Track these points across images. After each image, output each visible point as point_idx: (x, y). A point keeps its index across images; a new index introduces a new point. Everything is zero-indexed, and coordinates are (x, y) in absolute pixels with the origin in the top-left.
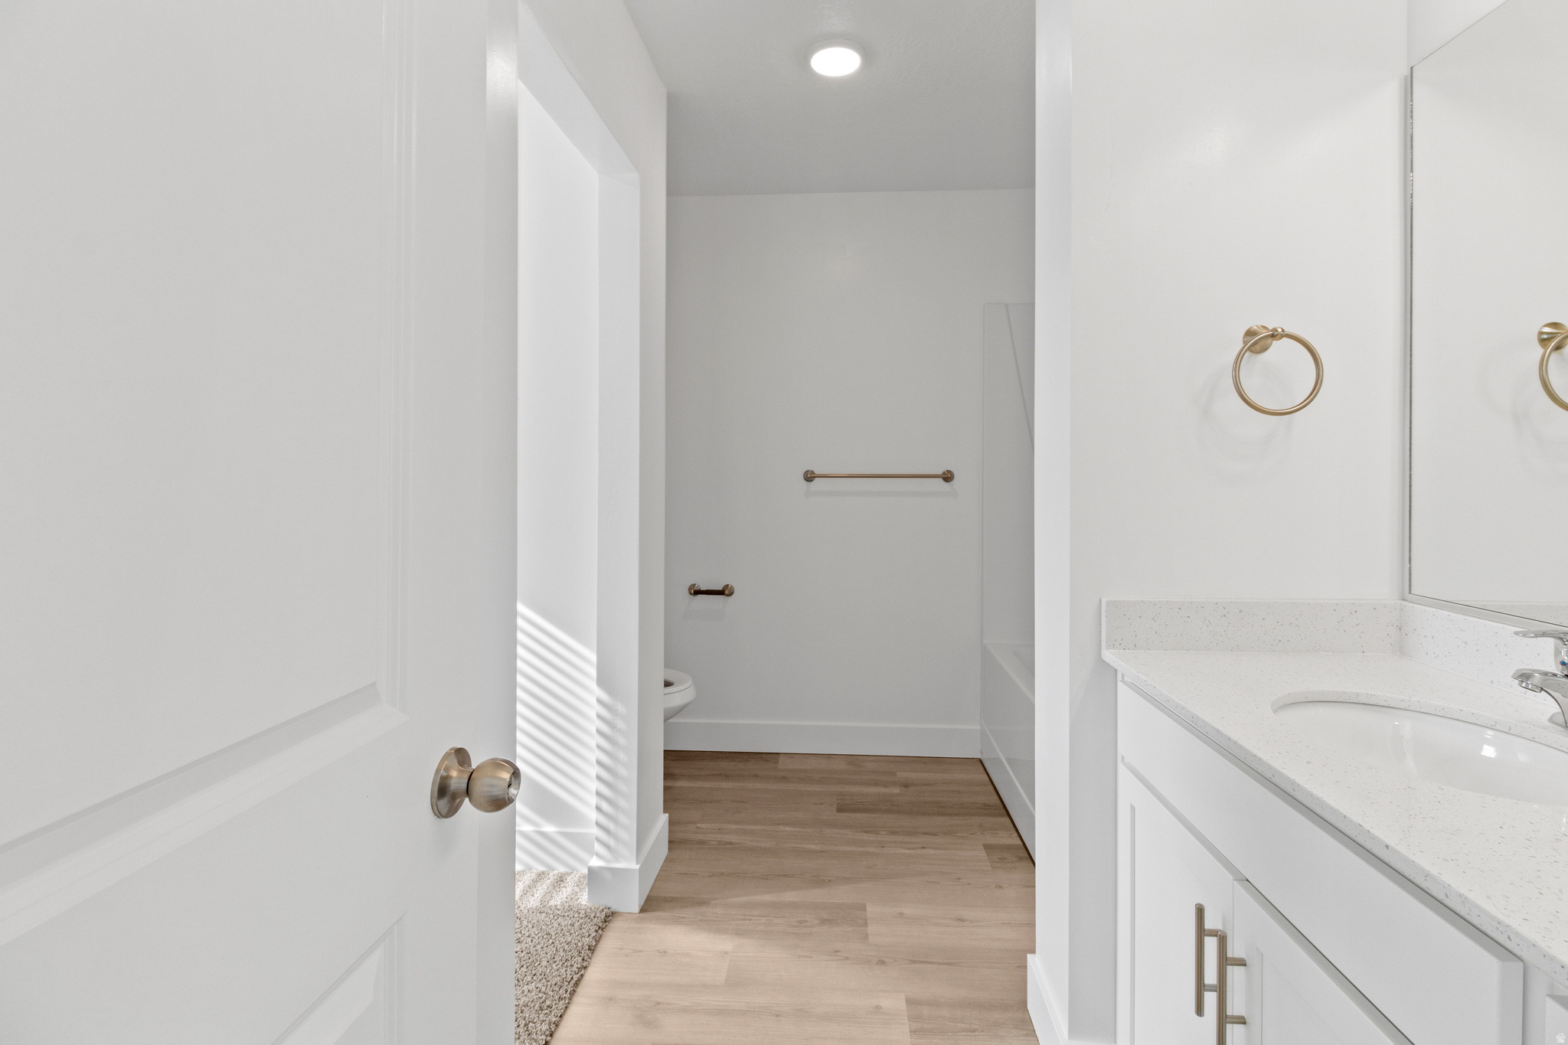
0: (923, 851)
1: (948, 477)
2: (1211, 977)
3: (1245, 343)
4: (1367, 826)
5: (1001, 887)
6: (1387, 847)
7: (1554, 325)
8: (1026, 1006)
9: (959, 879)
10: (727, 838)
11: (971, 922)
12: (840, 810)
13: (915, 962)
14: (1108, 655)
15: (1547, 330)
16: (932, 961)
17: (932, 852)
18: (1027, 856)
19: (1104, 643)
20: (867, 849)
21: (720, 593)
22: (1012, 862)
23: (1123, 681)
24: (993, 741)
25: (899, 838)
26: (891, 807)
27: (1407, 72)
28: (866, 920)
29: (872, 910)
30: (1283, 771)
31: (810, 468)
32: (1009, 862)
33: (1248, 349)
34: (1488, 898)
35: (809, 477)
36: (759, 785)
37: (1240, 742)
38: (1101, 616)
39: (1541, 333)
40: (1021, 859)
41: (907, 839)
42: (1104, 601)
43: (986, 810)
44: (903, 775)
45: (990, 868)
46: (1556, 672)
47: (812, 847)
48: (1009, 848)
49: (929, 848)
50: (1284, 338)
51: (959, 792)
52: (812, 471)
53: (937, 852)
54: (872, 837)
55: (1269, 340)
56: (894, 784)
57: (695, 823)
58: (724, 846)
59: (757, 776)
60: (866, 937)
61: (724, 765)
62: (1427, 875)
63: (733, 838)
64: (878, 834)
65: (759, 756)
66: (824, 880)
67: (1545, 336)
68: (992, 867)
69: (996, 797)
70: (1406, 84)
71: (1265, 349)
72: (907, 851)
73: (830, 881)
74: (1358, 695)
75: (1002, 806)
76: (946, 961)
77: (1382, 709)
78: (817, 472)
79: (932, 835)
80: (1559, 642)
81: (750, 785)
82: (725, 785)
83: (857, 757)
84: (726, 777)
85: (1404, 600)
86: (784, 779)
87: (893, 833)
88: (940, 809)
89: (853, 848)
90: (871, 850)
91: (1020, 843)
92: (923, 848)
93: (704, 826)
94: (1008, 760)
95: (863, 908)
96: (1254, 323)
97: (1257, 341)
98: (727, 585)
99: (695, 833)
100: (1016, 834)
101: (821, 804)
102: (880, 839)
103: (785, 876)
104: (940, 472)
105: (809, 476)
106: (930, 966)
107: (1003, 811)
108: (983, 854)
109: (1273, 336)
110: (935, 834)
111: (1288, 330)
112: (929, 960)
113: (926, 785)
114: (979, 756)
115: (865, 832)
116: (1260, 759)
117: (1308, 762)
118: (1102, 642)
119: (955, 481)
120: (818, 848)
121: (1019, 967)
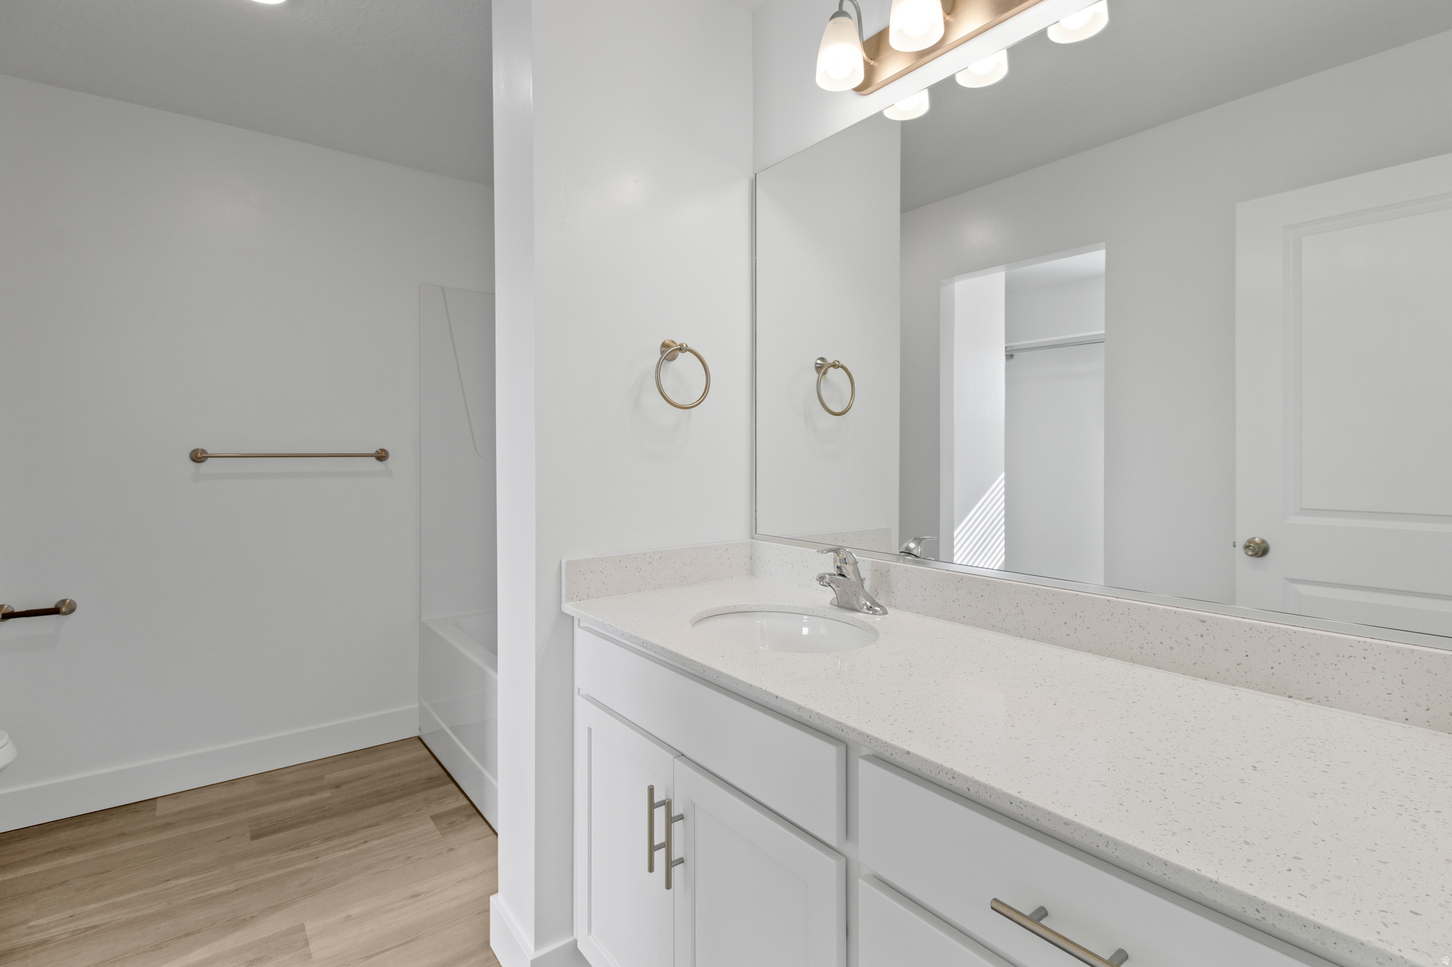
0: (366, 846)
1: (381, 456)
2: (660, 838)
3: (662, 353)
4: (764, 688)
5: (452, 849)
6: (777, 697)
7: (822, 359)
8: (489, 945)
9: (409, 858)
10: (85, 923)
11: (427, 893)
12: (255, 837)
13: (370, 957)
14: (568, 608)
15: (819, 362)
16: (389, 947)
17: (375, 843)
18: (475, 812)
19: (564, 598)
20: (297, 867)
21: (55, 611)
22: (462, 823)
23: (579, 626)
24: (435, 715)
25: (336, 842)
26: (322, 813)
27: (753, 176)
28: (307, 940)
29: (310, 927)
30: (710, 666)
31: (199, 446)
32: (457, 824)
33: (665, 358)
34: (830, 711)
35: (198, 457)
36: (128, 845)
37: (679, 653)
38: (561, 575)
39: (816, 363)
40: (469, 817)
41: (345, 840)
42: (564, 561)
43: (430, 783)
44: (331, 777)
45: (440, 836)
46: (836, 573)
47: (222, 889)
48: (457, 811)
49: (372, 840)
50: (687, 352)
51: (399, 775)
52: (202, 450)
53: (383, 840)
54: (302, 852)
55: (678, 351)
56: (323, 788)
57: (26, 922)
58: (82, 934)
59: (123, 834)
60: (309, 956)
61: (64, 836)
62: (800, 708)
63: (96, 920)
64: (309, 847)
65: (124, 809)
66: (245, 920)
67: (818, 365)
68: (442, 834)
69: (439, 768)
70: (752, 183)
71: (674, 359)
72: (347, 852)
73: (253, 917)
74: (736, 606)
75: (446, 775)
76: (404, 941)
77: (747, 613)
78: (210, 451)
79: (375, 826)
80: (836, 554)
81: (115, 848)
82: (71, 860)
83: (271, 773)
84: (72, 849)
85: (752, 538)
86: (168, 826)
87: (327, 839)
88: (381, 797)
89: (279, 872)
90: (302, 866)
91: (467, 802)
92: (366, 842)
93: (41, 921)
94: (452, 728)
95: (302, 928)
96: (667, 338)
97: (670, 351)
98: (64, 601)
99: (27, 935)
100: (463, 796)
101: (228, 838)
102: (312, 851)
103: (187, 935)
104: (373, 452)
105: (199, 455)
106: (388, 953)
107: (449, 779)
108: (432, 825)
109: (680, 349)
110: (378, 824)
111: (691, 346)
112: (386, 948)
113: (360, 779)
114: (417, 734)
115: (292, 850)
116: (695, 661)
117: (723, 656)
118: (562, 597)
119: (389, 461)
120: (231, 887)
121: (479, 913)
